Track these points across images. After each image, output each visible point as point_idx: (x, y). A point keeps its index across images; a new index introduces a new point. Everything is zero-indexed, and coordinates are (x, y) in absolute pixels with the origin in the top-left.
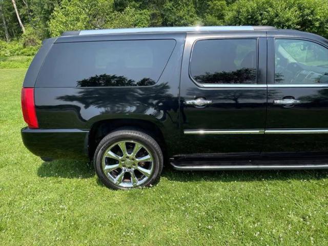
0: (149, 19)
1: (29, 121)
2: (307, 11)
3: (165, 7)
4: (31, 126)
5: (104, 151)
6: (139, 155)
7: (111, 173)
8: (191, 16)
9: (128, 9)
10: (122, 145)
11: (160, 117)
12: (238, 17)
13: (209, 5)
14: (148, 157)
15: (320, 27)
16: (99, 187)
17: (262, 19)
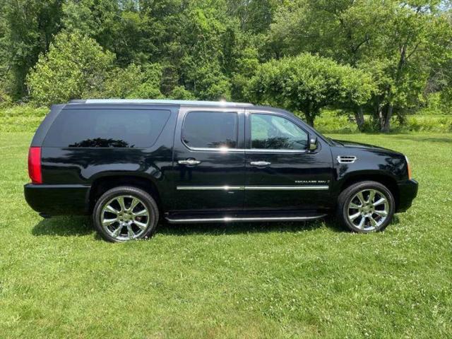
0: (161, 74)
1: (34, 177)
2: (332, 80)
3: (183, 61)
4: (34, 182)
5: (103, 205)
6: (136, 210)
7: (109, 227)
8: (216, 75)
9: (133, 65)
10: (120, 200)
11: (158, 177)
12: (261, 83)
13: (238, 63)
14: (145, 211)
15: (347, 98)
16: (97, 241)
17: (286, 86)
